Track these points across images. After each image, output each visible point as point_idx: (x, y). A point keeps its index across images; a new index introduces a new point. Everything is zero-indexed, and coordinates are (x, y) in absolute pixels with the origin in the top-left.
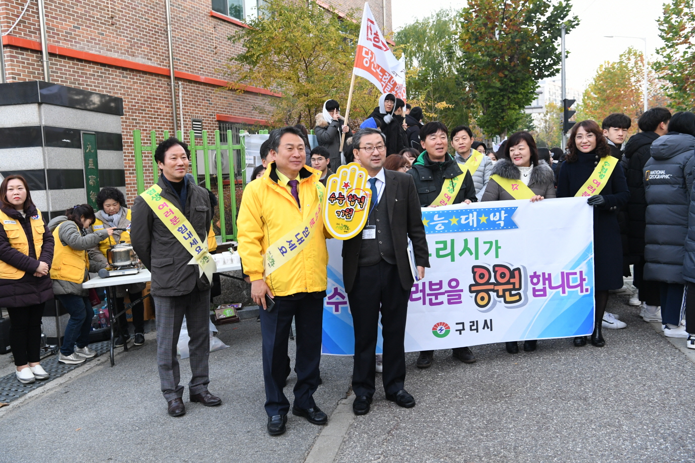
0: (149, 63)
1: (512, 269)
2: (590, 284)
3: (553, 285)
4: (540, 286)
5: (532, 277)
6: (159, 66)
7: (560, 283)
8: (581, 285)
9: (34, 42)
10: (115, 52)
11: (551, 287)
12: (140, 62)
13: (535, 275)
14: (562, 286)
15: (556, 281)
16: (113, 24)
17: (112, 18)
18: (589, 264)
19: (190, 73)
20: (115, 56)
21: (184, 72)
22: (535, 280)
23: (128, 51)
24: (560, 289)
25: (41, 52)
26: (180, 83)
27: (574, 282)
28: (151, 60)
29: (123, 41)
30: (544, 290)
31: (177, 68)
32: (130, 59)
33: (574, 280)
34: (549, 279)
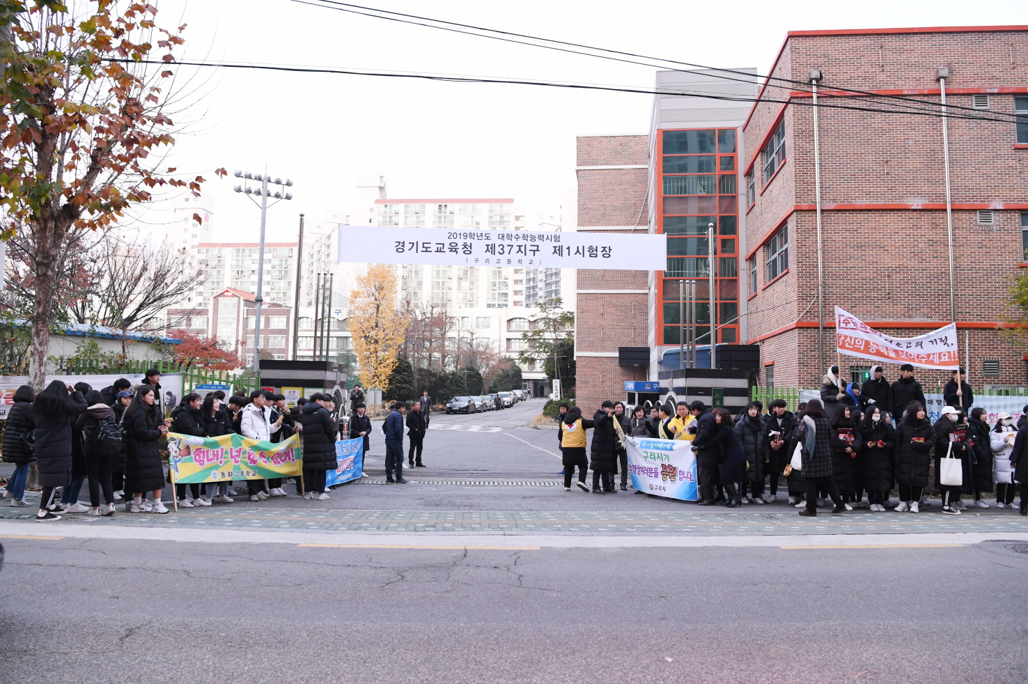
0: (929, 320)
6: (941, 321)
9: (815, 323)
10: (890, 317)
12: (918, 321)
16: (889, 298)
17: (889, 294)
19: (984, 322)
20: (891, 320)
21: (975, 322)
23: (904, 315)
25: (818, 328)
26: (967, 332)
28: (931, 317)
29: (900, 308)
31: (966, 320)
32: (907, 320)
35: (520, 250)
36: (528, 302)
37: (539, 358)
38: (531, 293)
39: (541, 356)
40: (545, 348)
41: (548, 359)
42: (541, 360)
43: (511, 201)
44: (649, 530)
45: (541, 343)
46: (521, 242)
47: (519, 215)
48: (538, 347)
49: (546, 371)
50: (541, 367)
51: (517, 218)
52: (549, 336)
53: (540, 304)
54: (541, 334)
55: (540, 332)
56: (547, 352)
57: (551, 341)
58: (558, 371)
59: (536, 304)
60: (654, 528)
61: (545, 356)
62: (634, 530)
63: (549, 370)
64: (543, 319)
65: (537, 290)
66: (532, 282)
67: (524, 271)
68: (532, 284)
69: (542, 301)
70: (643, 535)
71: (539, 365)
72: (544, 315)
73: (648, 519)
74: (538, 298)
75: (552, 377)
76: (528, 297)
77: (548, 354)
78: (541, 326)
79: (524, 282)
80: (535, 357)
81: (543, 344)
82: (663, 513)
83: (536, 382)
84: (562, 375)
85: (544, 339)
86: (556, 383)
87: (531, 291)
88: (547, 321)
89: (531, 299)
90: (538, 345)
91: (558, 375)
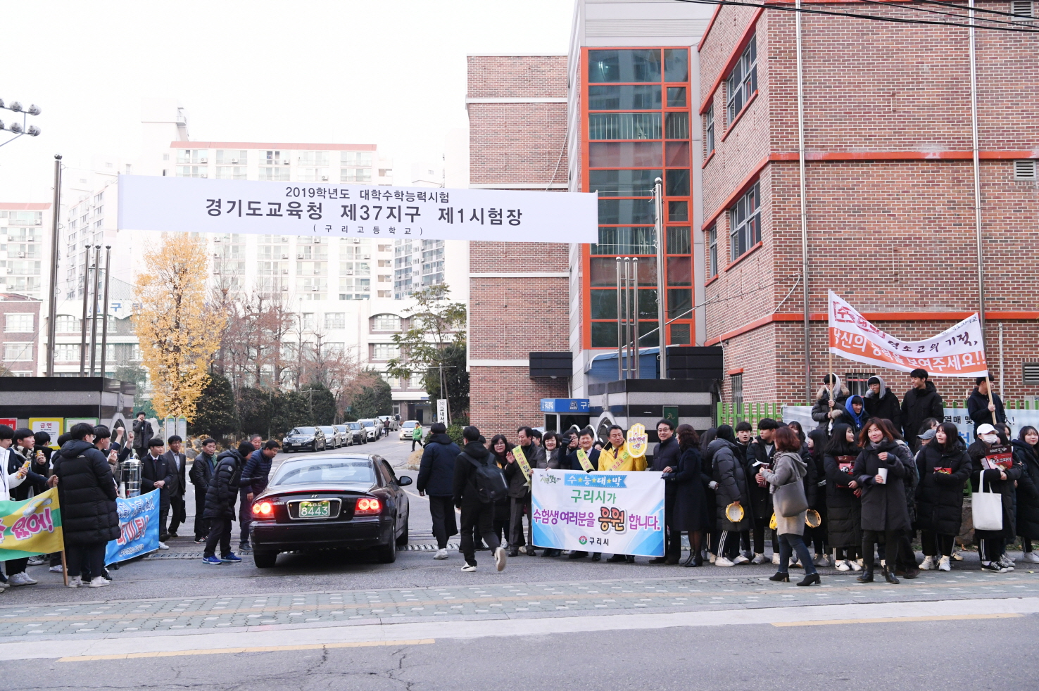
1: (620, 511)
2: (661, 524)
3: (641, 523)
4: (634, 523)
5: (630, 517)
7: (644, 522)
8: (655, 525)
11: (640, 525)
13: (632, 516)
14: (645, 524)
15: (643, 521)
18: (661, 512)
22: (632, 519)
24: (644, 526)
27: (652, 522)
29: (911, 293)
30: (636, 525)
33: (652, 521)
34: (639, 519)
35: (392, 214)
36: (398, 292)
37: (417, 370)
38: (403, 278)
39: (420, 367)
40: (425, 355)
41: (429, 371)
42: (419, 373)
43: (373, 147)
44: (587, 607)
45: (419, 349)
46: (393, 202)
47: (385, 168)
48: (415, 354)
49: (427, 388)
50: (420, 383)
51: (382, 172)
52: (431, 338)
53: (417, 293)
54: (419, 335)
55: (418, 332)
56: (429, 361)
57: (432, 346)
58: (443, 388)
59: (410, 294)
60: (594, 604)
61: (424, 367)
62: (567, 608)
63: (432, 387)
64: (422, 315)
65: (411, 274)
66: (403, 264)
67: (393, 248)
68: (403, 266)
69: (419, 289)
70: (580, 615)
71: (416, 381)
72: (423, 309)
73: (585, 591)
74: (412, 286)
75: (435, 395)
76: (398, 284)
77: (430, 364)
78: (418, 324)
79: (393, 263)
80: (412, 368)
81: (422, 350)
82: (604, 582)
83: (411, 404)
84: (449, 393)
85: (424, 343)
86: (442, 405)
87: (403, 275)
88: (427, 317)
89: (403, 287)
90: (414, 351)
91: (444, 393)
